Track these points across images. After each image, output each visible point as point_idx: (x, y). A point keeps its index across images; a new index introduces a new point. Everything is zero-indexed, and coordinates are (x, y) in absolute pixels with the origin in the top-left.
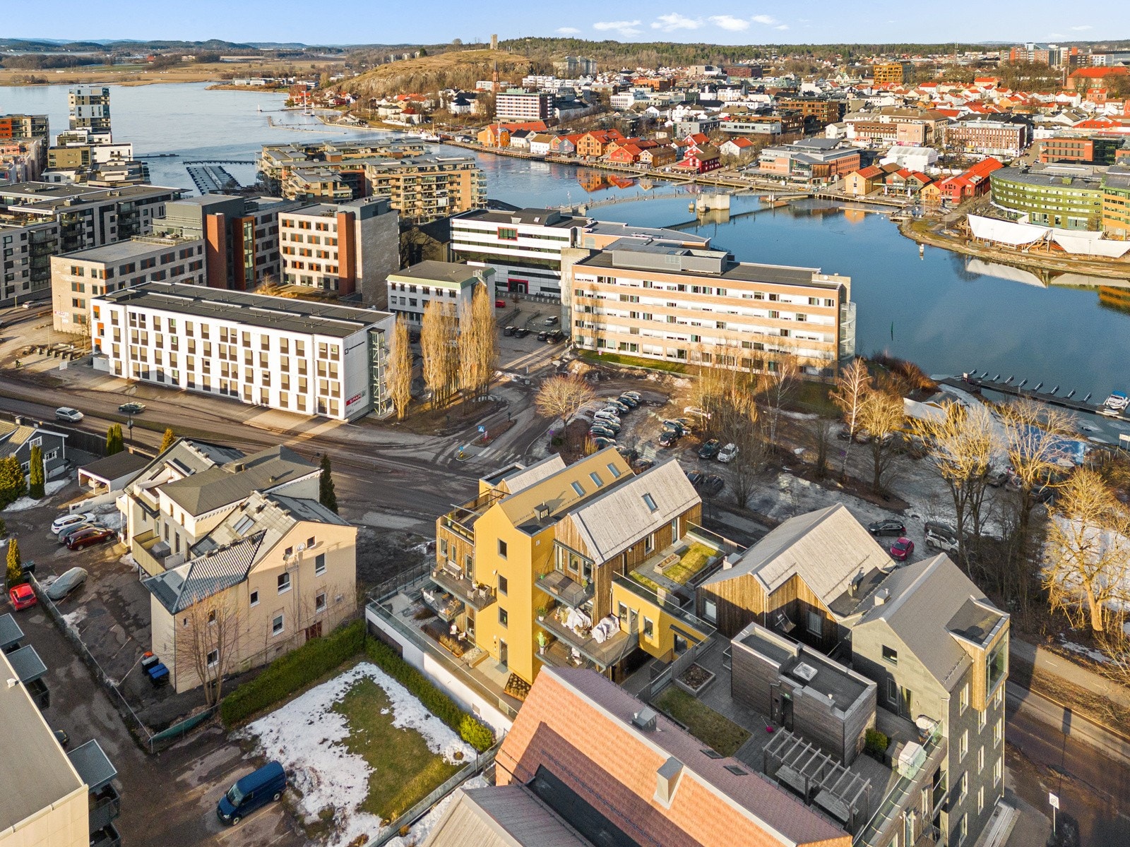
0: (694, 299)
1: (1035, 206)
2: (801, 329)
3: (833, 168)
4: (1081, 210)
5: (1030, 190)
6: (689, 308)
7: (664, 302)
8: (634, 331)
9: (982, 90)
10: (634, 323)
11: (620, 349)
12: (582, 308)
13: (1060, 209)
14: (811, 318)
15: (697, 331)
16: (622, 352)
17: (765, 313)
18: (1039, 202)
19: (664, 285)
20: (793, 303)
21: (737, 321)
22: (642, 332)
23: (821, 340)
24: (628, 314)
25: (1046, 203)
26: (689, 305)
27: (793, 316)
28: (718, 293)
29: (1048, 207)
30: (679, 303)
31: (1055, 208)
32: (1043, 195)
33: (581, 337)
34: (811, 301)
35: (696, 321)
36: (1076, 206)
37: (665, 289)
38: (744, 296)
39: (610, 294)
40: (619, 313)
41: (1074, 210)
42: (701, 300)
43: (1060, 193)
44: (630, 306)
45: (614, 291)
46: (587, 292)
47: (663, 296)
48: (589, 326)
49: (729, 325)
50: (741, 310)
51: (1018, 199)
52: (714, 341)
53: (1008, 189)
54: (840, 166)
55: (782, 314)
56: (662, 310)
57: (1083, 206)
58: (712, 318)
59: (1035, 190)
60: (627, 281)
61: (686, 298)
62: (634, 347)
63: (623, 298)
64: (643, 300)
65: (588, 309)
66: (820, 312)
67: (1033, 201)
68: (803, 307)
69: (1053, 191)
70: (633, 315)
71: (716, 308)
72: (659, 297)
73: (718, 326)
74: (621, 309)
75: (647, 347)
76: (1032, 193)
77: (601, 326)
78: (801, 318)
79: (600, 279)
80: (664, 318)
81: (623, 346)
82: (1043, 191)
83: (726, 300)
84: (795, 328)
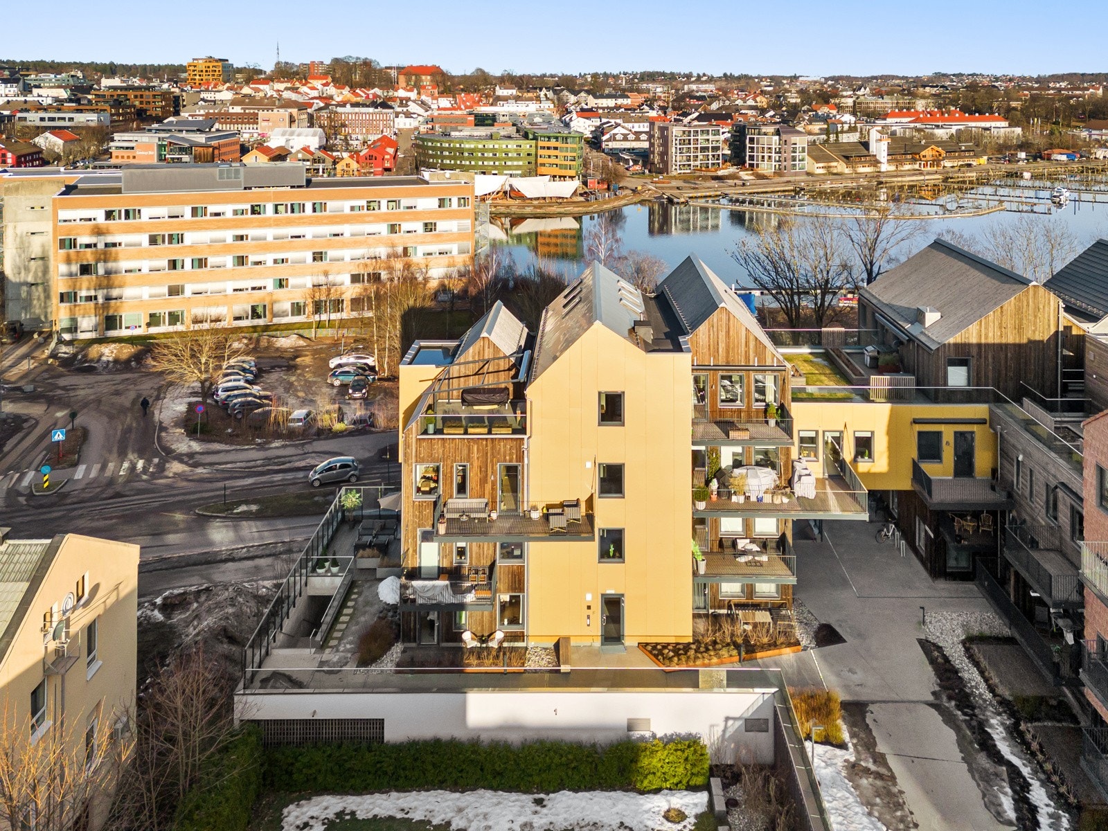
0: (278, 223)
1: (473, 163)
2: (431, 243)
3: (216, 152)
4: (515, 163)
5: (467, 146)
6: (270, 238)
7: (228, 235)
8: (175, 291)
9: (320, 87)
10: (175, 278)
11: (149, 325)
12: (75, 268)
13: (497, 163)
14: (442, 226)
15: (282, 271)
16: (153, 330)
17: (383, 228)
18: (478, 159)
19: (228, 209)
20: (419, 208)
21: (345, 245)
22: (189, 289)
23: (455, 252)
24: (165, 263)
25: (483, 159)
26: (270, 233)
27: (418, 226)
28: (314, 210)
29: (486, 163)
30: (251, 232)
31: (492, 163)
32: (480, 150)
33: (74, 320)
34: (442, 203)
35: (280, 256)
36: (512, 159)
37: (229, 215)
38: (352, 208)
39: (128, 237)
40: (146, 265)
41: (509, 163)
42: (289, 223)
43: (496, 146)
44: (167, 251)
45: (139, 229)
46: (84, 239)
47: (228, 225)
48: (89, 298)
49: (331, 253)
50: (347, 229)
51: (455, 158)
52: (308, 282)
53: (442, 149)
54: (223, 150)
55: (405, 226)
56: (225, 249)
57: (516, 159)
58: (306, 247)
59: (472, 146)
60: (163, 211)
61: (266, 224)
62: (174, 318)
63: (153, 240)
64: (190, 238)
65: (85, 270)
66: (453, 216)
67: (469, 159)
68: (431, 212)
69: (490, 145)
70: (173, 264)
71: (309, 231)
72: (219, 228)
73: (314, 259)
74: (151, 257)
75: (199, 311)
76: (469, 149)
77: (115, 293)
78: (429, 227)
79: (109, 215)
80: (229, 261)
81: (154, 320)
82: (480, 146)
83: (329, 217)
84: (423, 243)
